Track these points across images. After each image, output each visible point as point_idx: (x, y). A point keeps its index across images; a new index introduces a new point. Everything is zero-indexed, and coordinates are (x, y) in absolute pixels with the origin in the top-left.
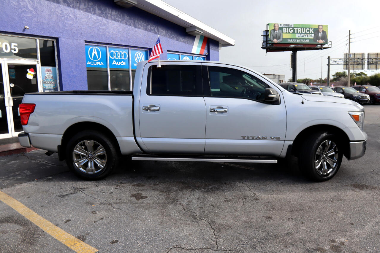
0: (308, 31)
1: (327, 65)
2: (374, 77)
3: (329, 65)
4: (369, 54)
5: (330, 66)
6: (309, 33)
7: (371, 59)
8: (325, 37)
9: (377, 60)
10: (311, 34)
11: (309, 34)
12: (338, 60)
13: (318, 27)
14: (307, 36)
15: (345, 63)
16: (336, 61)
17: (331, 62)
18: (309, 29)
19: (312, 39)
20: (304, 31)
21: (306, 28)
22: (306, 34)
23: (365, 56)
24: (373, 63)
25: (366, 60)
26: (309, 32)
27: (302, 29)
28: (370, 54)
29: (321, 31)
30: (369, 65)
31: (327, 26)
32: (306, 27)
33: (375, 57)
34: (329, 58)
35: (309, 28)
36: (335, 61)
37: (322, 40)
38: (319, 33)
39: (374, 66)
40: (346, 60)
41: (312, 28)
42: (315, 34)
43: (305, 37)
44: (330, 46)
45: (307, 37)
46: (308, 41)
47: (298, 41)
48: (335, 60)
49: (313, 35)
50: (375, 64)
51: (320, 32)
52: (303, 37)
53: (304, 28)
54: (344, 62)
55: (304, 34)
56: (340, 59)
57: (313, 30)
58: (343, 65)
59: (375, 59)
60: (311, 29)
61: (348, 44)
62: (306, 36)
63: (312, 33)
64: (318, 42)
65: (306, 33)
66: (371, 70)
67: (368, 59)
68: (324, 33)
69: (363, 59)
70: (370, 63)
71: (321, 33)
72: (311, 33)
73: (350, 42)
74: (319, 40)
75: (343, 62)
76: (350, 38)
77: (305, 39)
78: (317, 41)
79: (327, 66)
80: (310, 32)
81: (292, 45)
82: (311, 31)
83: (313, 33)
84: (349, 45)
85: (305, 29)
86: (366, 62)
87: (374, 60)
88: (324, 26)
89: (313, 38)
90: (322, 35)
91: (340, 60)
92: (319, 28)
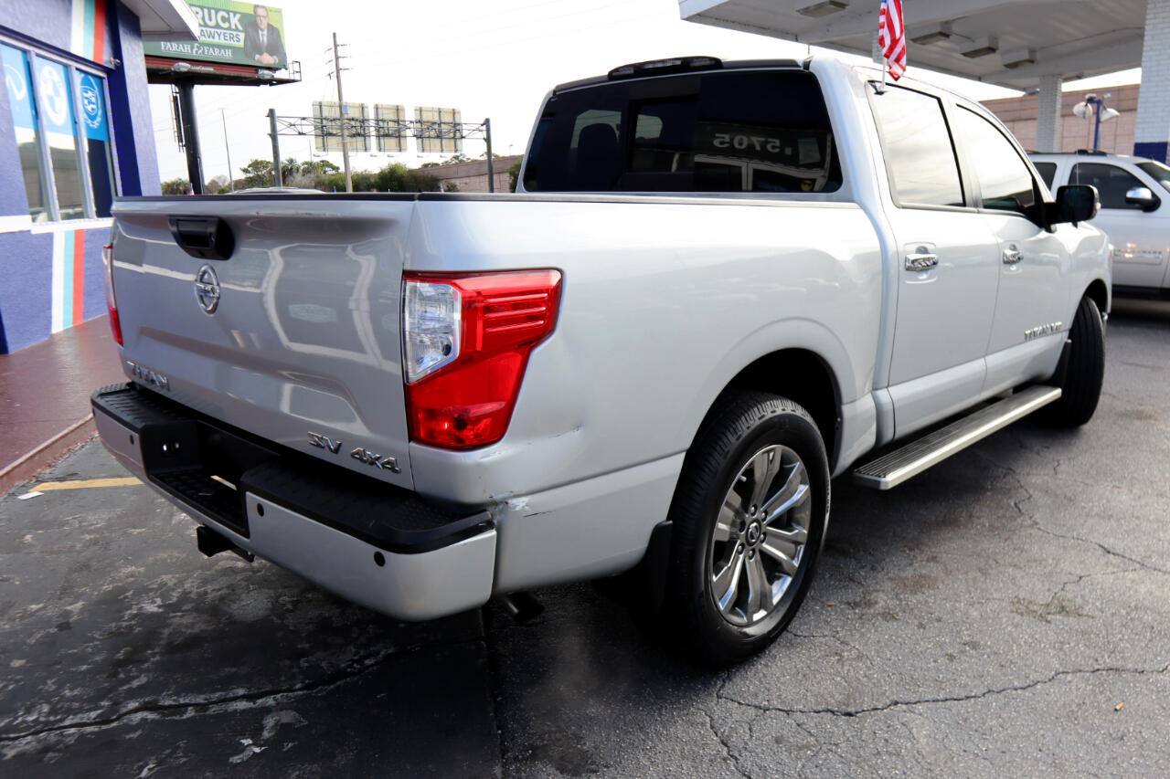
0: (224, 19)
1: (270, 135)
2: (389, 172)
3: (274, 136)
4: (377, 108)
5: (279, 138)
6: (229, 29)
7: (382, 120)
8: (276, 47)
9: (399, 124)
10: (235, 33)
11: (228, 32)
12: (299, 122)
13: (255, 11)
14: (222, 36)
15: (319, 132)
16: (294, 125)
17: (279, 127)
18: (226, 16)
19: (239, 48)
20: (210, 20)
21: (217, 11)
22: (219, 31)
23: (368, 113)
24: (390, 132)
25: (372, 123)
26: (226, 25)
27: (206, 11)
28: (380, 106)
29: (264, 26)
30: (382, 141)
31: (279, 11)
32: (219, 7)
33: (391, 116)
34: (271, 114)
35: (228, 12)
36: (291, 125)
37: (271, 55)
38: (260, 32)
39: (392, 142)
40: (319, 121)
41: (235, 13)
42: (245, 31)
43: (216, 40)
44: (297, 77)
45: (222, 41)
46: (227, 56)
47: (197, 52)
48: (293, 121)
49: (242, 36)
50: (396, 137)
51: (262, 30)
52: (211, 40)
53: (209, 9)
54: (316, 128)
55: (213, 30)
56: (304, 119)
57: (240, 20)
58: (314, 137)
59: (395, 122)
60: (231, 15)
61: (335, 74)
62: (219, 36)
63: (237, 29)
64: (259, 61)
65: (217, 26)
66: (387, 153)
67: (377, 121)
68: (274, 32)
69: (363, 121)
70: (382, 132)
71: (265, 32)
72: (233, 27)
73: (338, 70)
74: (261, 54)
75: (313, 128)
76: (337, 58)
77: (220, 47)
78: (257, 57)
79: (270, 140)
80: (229, 22)
81: (181, 64)
82: (235, 21)
83: (240, 27)
84: (338, 77)
85: (213, 12)
86: (373, 131)
87: (391, 124)
88: (271, 11)
89: (241, 44)
90: (268, 36)
91: (304, 122)
92: (256, 15)
